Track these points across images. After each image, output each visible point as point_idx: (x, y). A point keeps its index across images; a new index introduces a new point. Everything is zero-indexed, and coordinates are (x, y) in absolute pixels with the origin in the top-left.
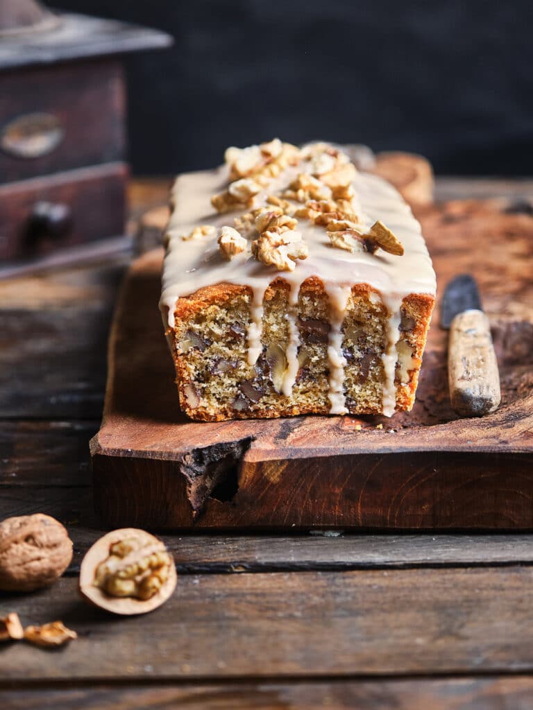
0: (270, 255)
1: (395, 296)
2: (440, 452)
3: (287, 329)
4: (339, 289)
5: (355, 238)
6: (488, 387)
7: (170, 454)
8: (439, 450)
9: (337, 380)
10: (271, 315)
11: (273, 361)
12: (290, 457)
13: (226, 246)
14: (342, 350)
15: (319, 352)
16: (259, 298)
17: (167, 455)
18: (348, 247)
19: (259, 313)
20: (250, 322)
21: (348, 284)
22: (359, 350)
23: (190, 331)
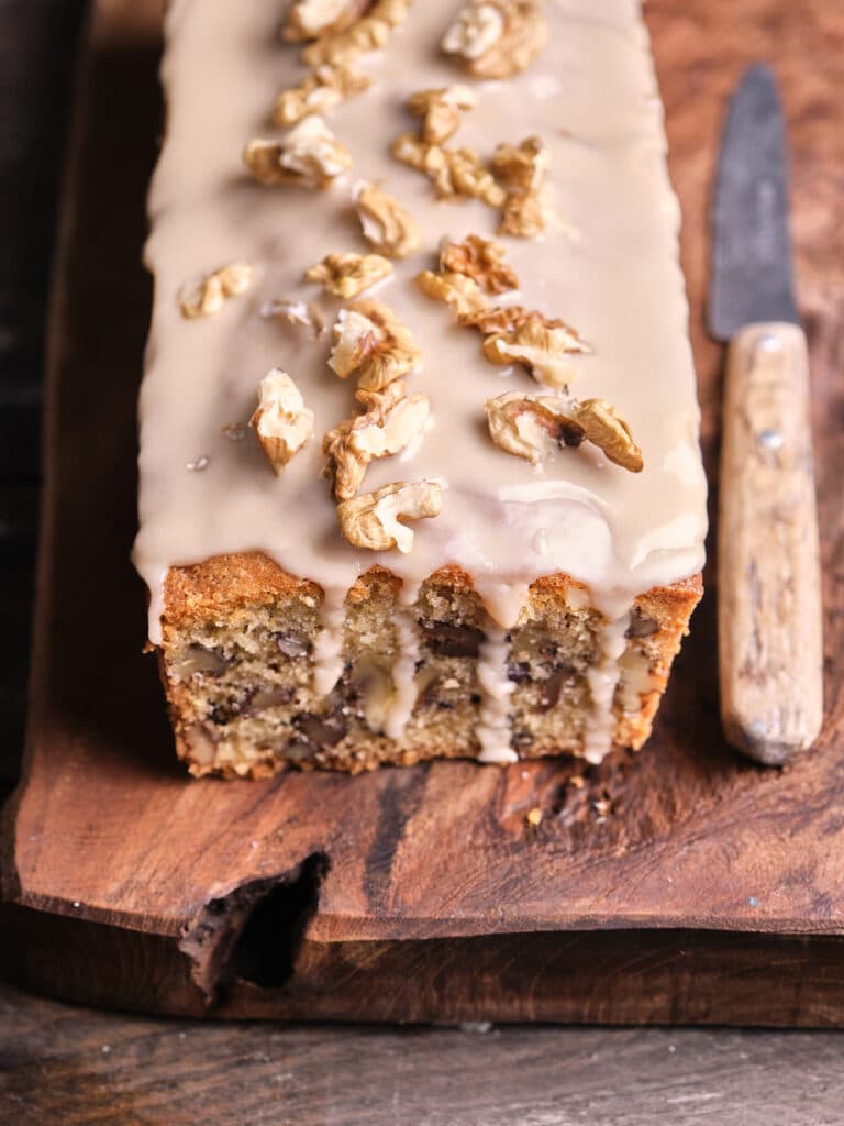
0: (359, 528)
1: (619, 592)
2: (694, 930)
3: (395, 639)
4: (505, 588)
5: (542, 425)
6: (798, 713)
7: (157, 921)
8: (692, 926)
9: (496, 712)
10: (361, 616)
11: (365, 683)
12: (396, 937)
13: (269, 445)
14: (506, 666)
15: (458, 673)
16: (338, 600)
17: (150, 923)
18: (526, 451)
19: (338, 618)
20: (320, 628)
21: (522, 576)
22: (541, 665)
23: (195, 646)
